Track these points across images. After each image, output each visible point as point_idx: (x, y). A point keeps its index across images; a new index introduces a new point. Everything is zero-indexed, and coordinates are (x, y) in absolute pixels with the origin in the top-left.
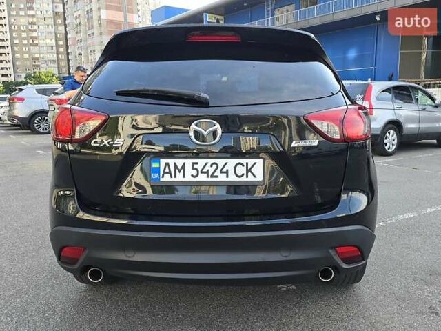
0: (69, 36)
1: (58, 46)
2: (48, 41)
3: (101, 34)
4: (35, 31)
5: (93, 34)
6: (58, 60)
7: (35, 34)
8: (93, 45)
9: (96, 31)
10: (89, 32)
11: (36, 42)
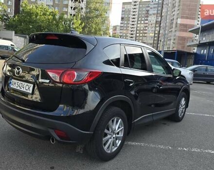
0: (161, 32)
1: (154, 37)
2: (151, 34)
3: (176, 31)
4: (146, 30)
5: (172, 31)
6: (154, 43)
7: (146, 32)
8: (171, 37)
9: (173, 29)
10: (170, 30)
11: (146, 35)
